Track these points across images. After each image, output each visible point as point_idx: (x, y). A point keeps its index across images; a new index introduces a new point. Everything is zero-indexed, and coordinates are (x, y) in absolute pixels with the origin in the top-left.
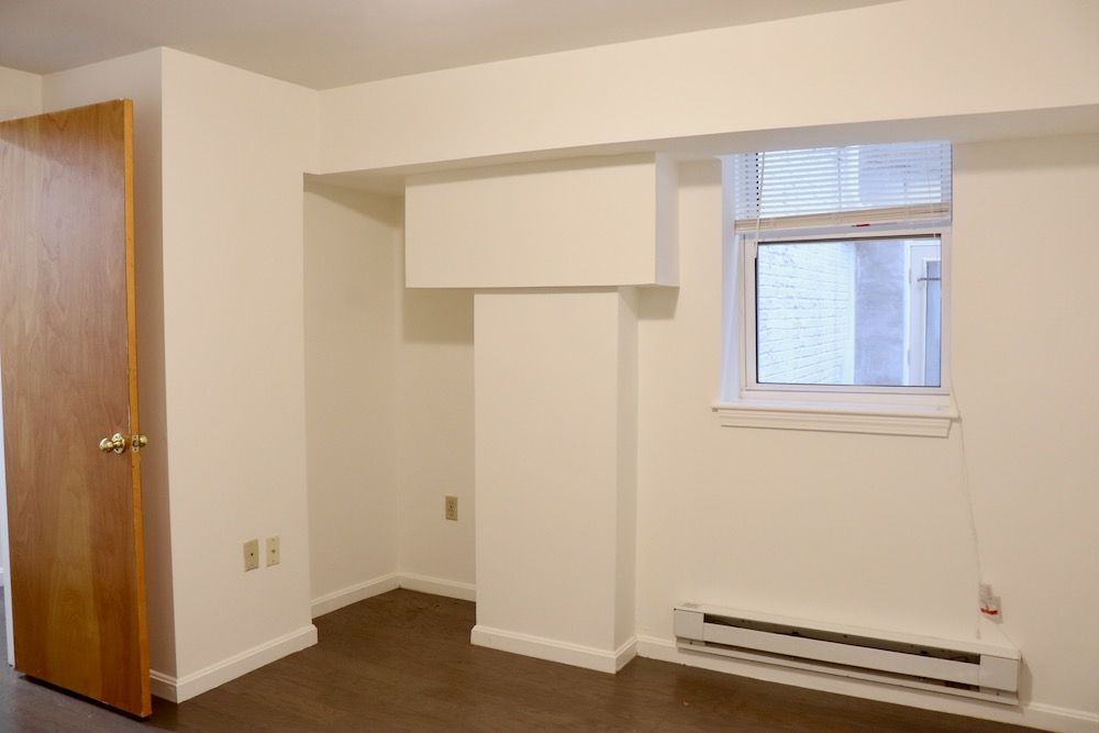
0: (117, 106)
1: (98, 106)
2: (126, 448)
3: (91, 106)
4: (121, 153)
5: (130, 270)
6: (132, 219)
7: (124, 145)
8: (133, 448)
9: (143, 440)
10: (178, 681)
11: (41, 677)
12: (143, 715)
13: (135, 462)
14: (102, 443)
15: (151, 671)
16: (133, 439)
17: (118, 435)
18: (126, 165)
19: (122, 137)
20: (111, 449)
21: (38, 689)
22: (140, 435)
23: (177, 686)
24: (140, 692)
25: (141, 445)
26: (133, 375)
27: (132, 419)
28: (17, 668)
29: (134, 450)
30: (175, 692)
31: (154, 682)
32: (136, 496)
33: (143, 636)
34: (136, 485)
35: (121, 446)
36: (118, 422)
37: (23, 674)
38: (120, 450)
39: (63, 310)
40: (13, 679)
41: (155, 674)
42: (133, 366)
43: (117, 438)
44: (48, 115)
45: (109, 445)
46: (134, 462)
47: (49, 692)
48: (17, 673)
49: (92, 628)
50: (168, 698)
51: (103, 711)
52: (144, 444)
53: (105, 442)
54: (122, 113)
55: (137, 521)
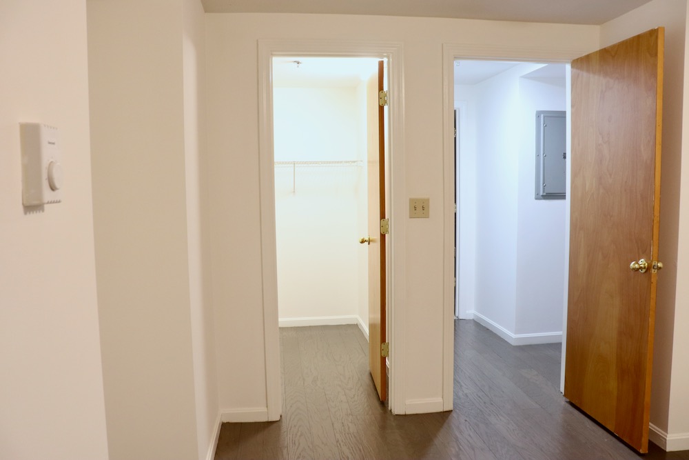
0: (653, 34)
1: (639, 37)
2: (648, 269)
3: (634, 38)
4: (655, 66)
5: (659, 147)
6: (661, 111)
7: (657, 60)
8: (653, 270)
9: (660, 265)
10: (668, 436)
11: (578, 406)
12: (641, 451)
13: (654, 280)
14: (632, 265)
15: (650, 424)
16: (653, 264)
17: (643, 260)
18: (658, 74)
19: (656, 55)
20: (638, 270)
21: (576, 412)
22: (658, 261)
23: (667, 439)
24: (641, 436)
25: (659, 268)
26: (656, 219)
27: (654, 250)
28: (565, 395)
29: (654, 272)
30: (666, 442)
31: (652, 432)
32: (653, 303)
33: (647, 399)
34: (653, 295)
35: (645, 268)
36: (644, 251)
37: (568, 400)
38: (644, 271)
39: (611, 175)
40: (563, 401)
41: (652, 426)
42: (657, 213)
43: (642, 262)
44: (605, 49)
45: (637, 266)
46: (652, 280)
47: (582, 416)
48: (564, 398)
49: (613, 384)
50: (660, 446)
51: (614, 440)
52: (660, 268)
53: (634, 264)
54: (657, 37)
55: (651, 321)
